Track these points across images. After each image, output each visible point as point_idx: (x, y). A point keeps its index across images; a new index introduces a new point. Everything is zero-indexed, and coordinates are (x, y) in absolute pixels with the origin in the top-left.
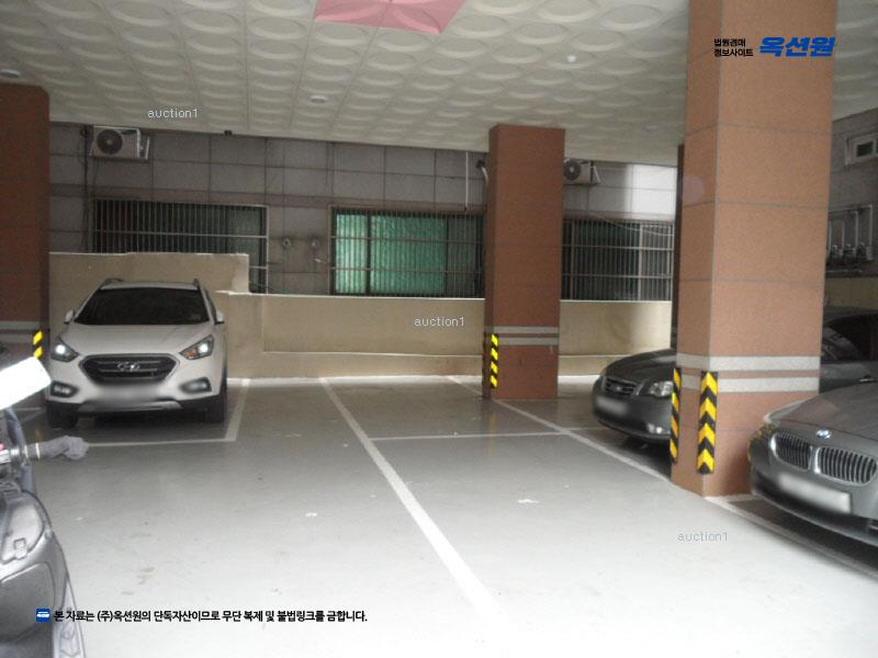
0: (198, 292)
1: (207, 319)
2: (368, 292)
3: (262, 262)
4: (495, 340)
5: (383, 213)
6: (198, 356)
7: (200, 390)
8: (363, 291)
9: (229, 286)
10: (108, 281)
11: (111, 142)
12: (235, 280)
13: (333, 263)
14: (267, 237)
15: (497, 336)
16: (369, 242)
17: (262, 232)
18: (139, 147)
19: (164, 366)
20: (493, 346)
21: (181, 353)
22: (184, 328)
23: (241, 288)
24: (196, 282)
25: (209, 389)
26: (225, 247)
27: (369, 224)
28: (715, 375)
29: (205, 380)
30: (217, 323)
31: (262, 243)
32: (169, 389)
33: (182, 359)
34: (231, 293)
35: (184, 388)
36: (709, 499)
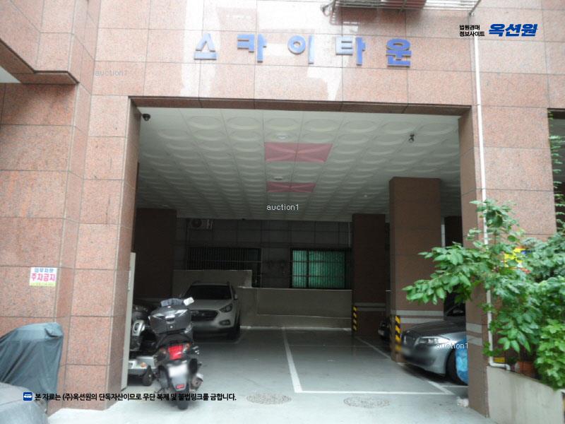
0: (228, 287)
1: (231, 298)
2: (308, 287)
3: (259, 273)
4: (355, 309)
5: (315, 250)
6: (226, 311)
7: (226, 325)
8: (305, 286)
9: (243, 284)
10: (195, 282)
11: (197, 223)
12: (245, 282)
13: (291, 274)
14: (261, 262)
15: (356, 307)
16: (308, 263)
17: (259, 259)
18: (208, 224)
19: (213, 315)
20: (354, 311)
21: (220, 310)
22: (222, 301)
23: (248, 285)
24: (228, 283)
25: (229, 324)
26: (243, 267)
27: (308, 256)
28: (399, 317)
29: (228, 321)
30: (235, 299)
31: (259, 264)
32: (216, 323)
33: (220, 312)
34: (244, 287)
35: (221, 323)
36: (399, 363)
